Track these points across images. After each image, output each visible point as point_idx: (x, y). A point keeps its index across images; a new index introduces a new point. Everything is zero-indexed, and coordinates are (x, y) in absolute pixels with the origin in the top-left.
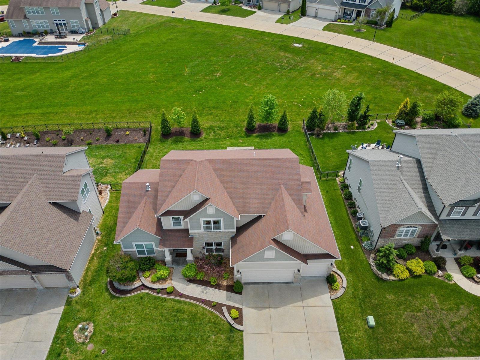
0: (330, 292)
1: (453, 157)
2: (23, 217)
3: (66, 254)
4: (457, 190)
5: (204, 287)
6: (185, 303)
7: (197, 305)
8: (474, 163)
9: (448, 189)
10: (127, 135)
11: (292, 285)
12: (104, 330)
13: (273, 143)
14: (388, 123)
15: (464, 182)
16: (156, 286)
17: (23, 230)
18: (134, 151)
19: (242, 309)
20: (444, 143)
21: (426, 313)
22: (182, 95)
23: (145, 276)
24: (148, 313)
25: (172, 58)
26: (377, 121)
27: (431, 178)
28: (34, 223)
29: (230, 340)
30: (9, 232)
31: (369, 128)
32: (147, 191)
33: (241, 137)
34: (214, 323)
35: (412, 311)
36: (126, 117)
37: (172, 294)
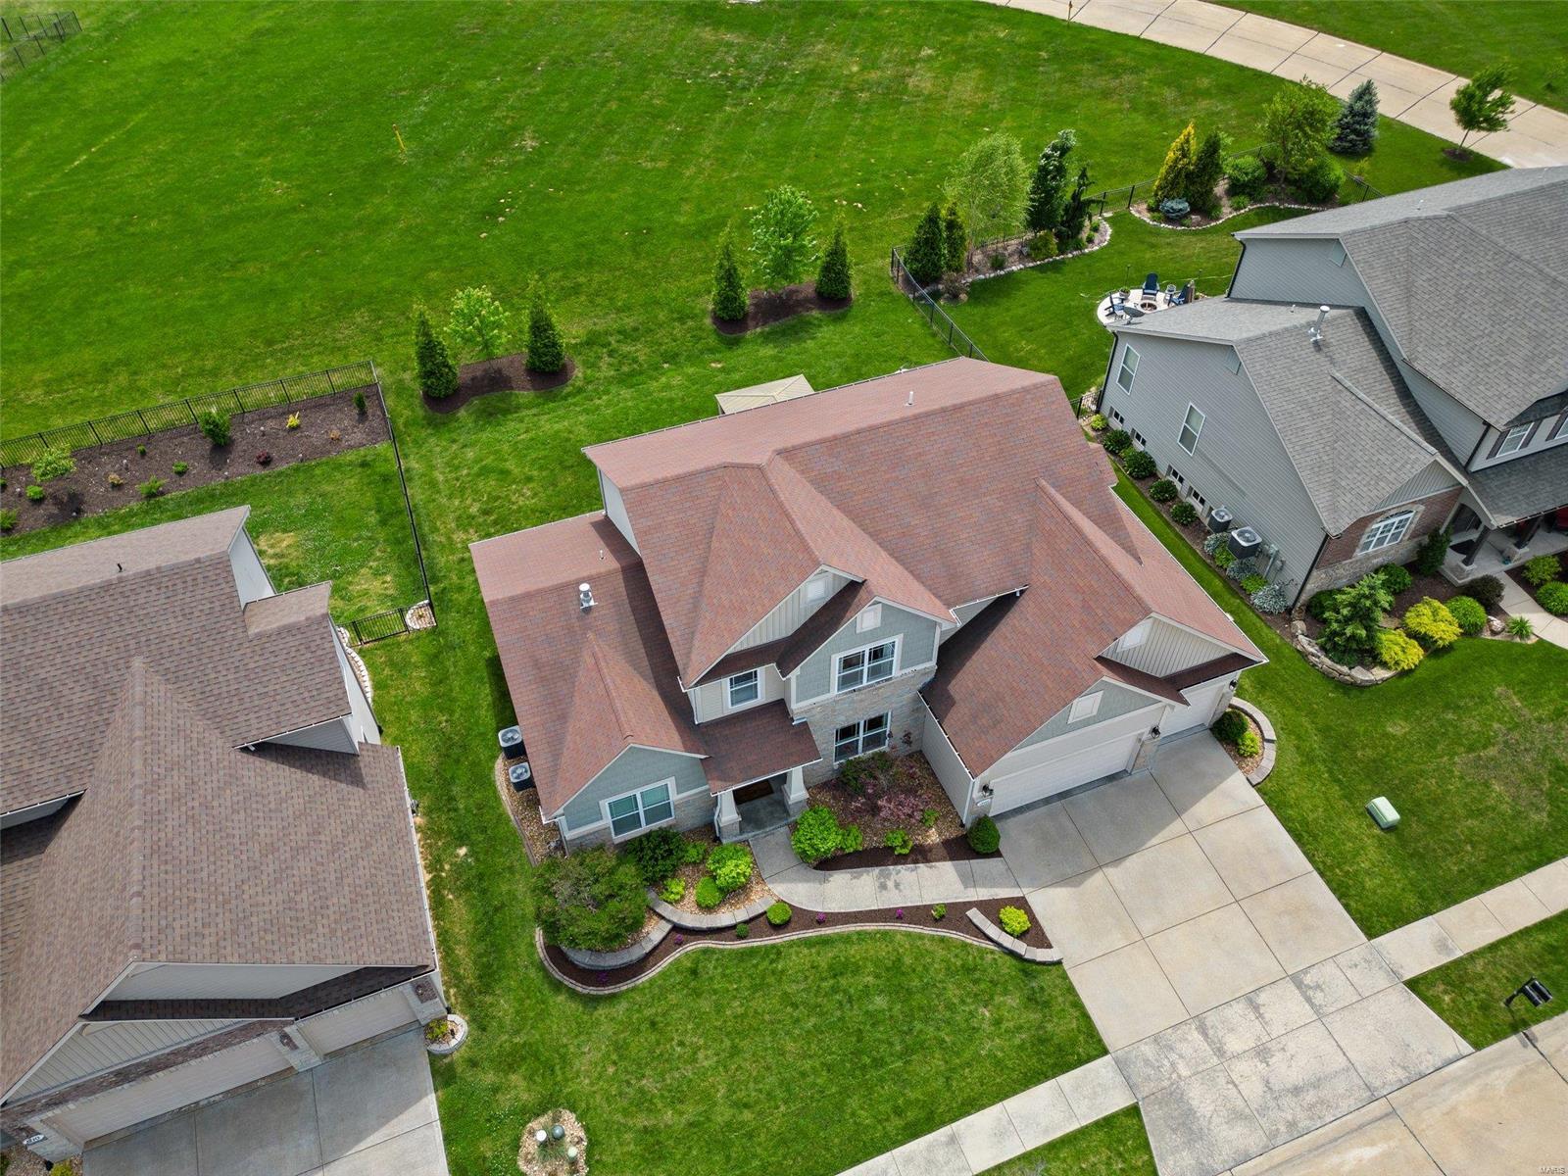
0: (1241, 768)
1: (1466, 283)
2: (190, 831)
3: (395, 914)
4: (1515, 375)
5: (877, 870)
6: (846, 939)
7: (885, 933)
8: (1539, 288)
9: (1486, 380)
10: (294, 429)
11: (1128, 779)
12: (618, 1117)
13: (828, 348)
14: (1137, 215)
15: (1530, 348)
16: (725, 917)
17: (219, 881)
18: (351, 482)
19: (1023, 898)
20: (1422, 244)
21: (1506, 742)
22: (439, 241)
23: (672, 896)
24: (740, 1011)
25: (314, 104)
26: (1106, 215)
27: (1420, 356)
28: (237, 841)
29: (1037, 1003)
30: (177, 902)
31: (1090, 240)
32: (588, 610)
33: (712, 351)
34: (968, 970)
35: (1471, 749)
36: (259, 363)
37: (792, 925)
